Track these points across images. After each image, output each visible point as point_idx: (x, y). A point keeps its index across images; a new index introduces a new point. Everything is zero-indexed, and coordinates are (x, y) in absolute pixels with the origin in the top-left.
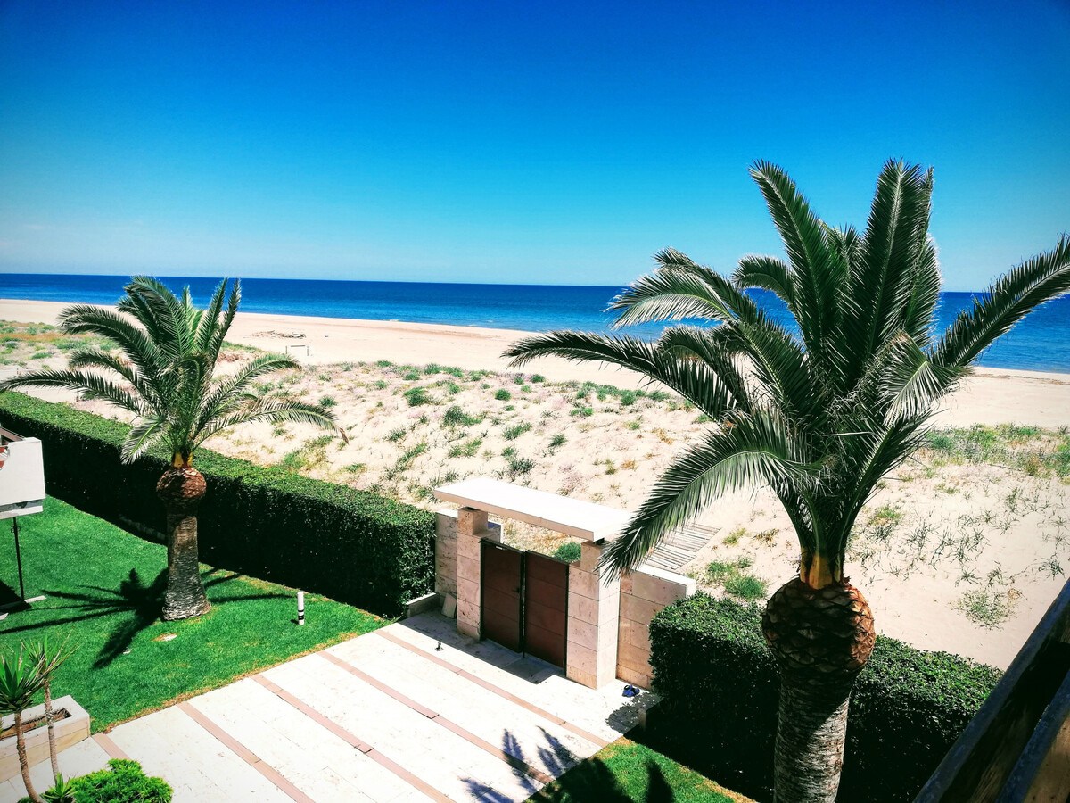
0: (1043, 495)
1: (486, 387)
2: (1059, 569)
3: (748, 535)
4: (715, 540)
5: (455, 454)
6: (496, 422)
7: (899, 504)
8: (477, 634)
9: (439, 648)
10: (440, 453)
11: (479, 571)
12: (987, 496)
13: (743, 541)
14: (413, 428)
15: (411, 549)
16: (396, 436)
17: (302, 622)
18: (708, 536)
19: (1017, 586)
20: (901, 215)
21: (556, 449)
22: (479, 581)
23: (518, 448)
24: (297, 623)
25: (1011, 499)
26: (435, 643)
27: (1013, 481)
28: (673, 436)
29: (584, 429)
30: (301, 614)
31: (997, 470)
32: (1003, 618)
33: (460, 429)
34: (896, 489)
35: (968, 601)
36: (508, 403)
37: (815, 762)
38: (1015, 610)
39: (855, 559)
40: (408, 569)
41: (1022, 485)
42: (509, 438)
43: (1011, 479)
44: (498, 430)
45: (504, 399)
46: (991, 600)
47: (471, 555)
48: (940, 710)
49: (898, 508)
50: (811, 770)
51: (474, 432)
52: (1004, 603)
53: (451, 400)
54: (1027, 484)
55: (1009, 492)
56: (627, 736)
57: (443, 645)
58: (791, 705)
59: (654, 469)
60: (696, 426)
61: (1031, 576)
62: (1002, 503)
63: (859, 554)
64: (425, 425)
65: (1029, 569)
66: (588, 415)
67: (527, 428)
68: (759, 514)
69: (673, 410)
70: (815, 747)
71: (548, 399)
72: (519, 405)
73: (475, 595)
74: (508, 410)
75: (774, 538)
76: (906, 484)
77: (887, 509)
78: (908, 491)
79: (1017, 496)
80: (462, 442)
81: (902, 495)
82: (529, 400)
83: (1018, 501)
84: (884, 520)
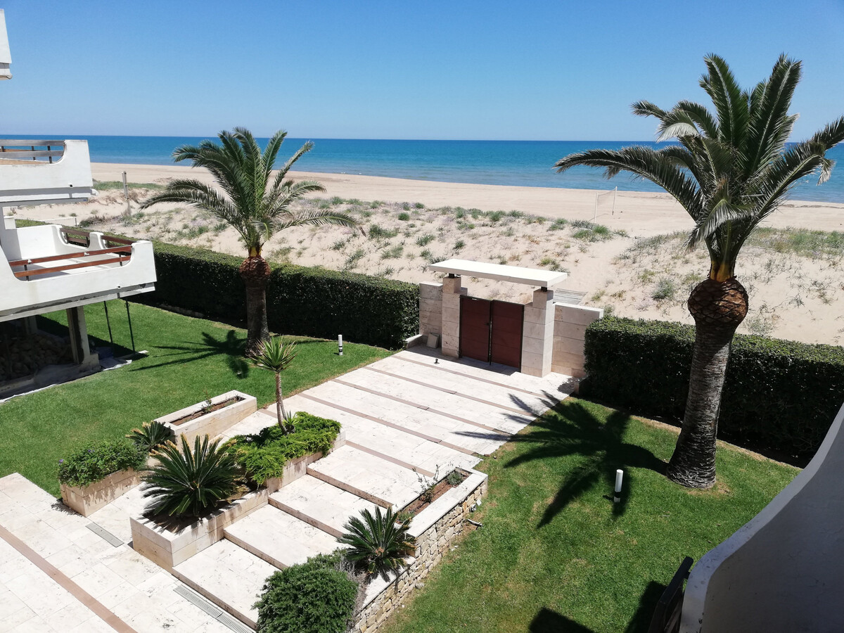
0: (788, 263)
1: (387, 212)
2: (801, 302)
3: (607, 295)
4: (584, 299)
5: (386, 256)
6: (408, 235)
7: (700, 272)
8: (457, 354)
9: (436, 362)
10: (376, 256)
11: (459, 315)
12: (753, 264)
13: (604, 298)
14: (349, 241)
15: (407, 306)
16: (338, 247)
17: (341, 354)
18: (580, 297)
19: (777, 313)
20: (786, 84)
21: (460, 250)
22: (459, 322)
23: (431, 251)
24: (338, 354)
25: (769, 265)
26: (434, 359)
27: (768, 256)
28: (538, 239)
29: (474, 237)
30: (341, 348)
31: (758, 250)
32: (770, 331)
33: (384, 240)
34: (696, 263)
35: (748, 323)
36: (410, 222)
37: (716, 370)
38: (777, 325)
39: (677, 305)
40: (406, 318)
41: (775, 257)
42: (421, 245)
43: (767, 254)
44: (411, 241)
45: (406, 220)
46: (762, 321)
47: (453, 306)
48: (761, 357)
49: (699, 274)
50: (713, 374)
51: (395, 241)
52: (770, 322)
53: (368, 221)
54: (777, 257)
55: (767, 261)
56: (571, 396)
57: (439, 360)
58: (704, 343)
59: (533, 259)
60: (550, 232)
61: (785, 308)
62: (763, 268)
63: (678, 302)
64: (357, 238)
65: (784, 303)
66: (472, 228)
67: (432, 238)
68: (610, 283)
69: (530, 223)
70: (716, 362)
71: (436, 219)
72: (418, 223)
73: (456, 330)
74: (411, 227)
75: (624, 295)
76: (702, 260)
77: (693, 274)
78: (704, 264)
79: (772, 263)
80: (388, 248)
81: (700, 266)
82: (423, 220)
83: (773, 267)
84: (692, 281)
